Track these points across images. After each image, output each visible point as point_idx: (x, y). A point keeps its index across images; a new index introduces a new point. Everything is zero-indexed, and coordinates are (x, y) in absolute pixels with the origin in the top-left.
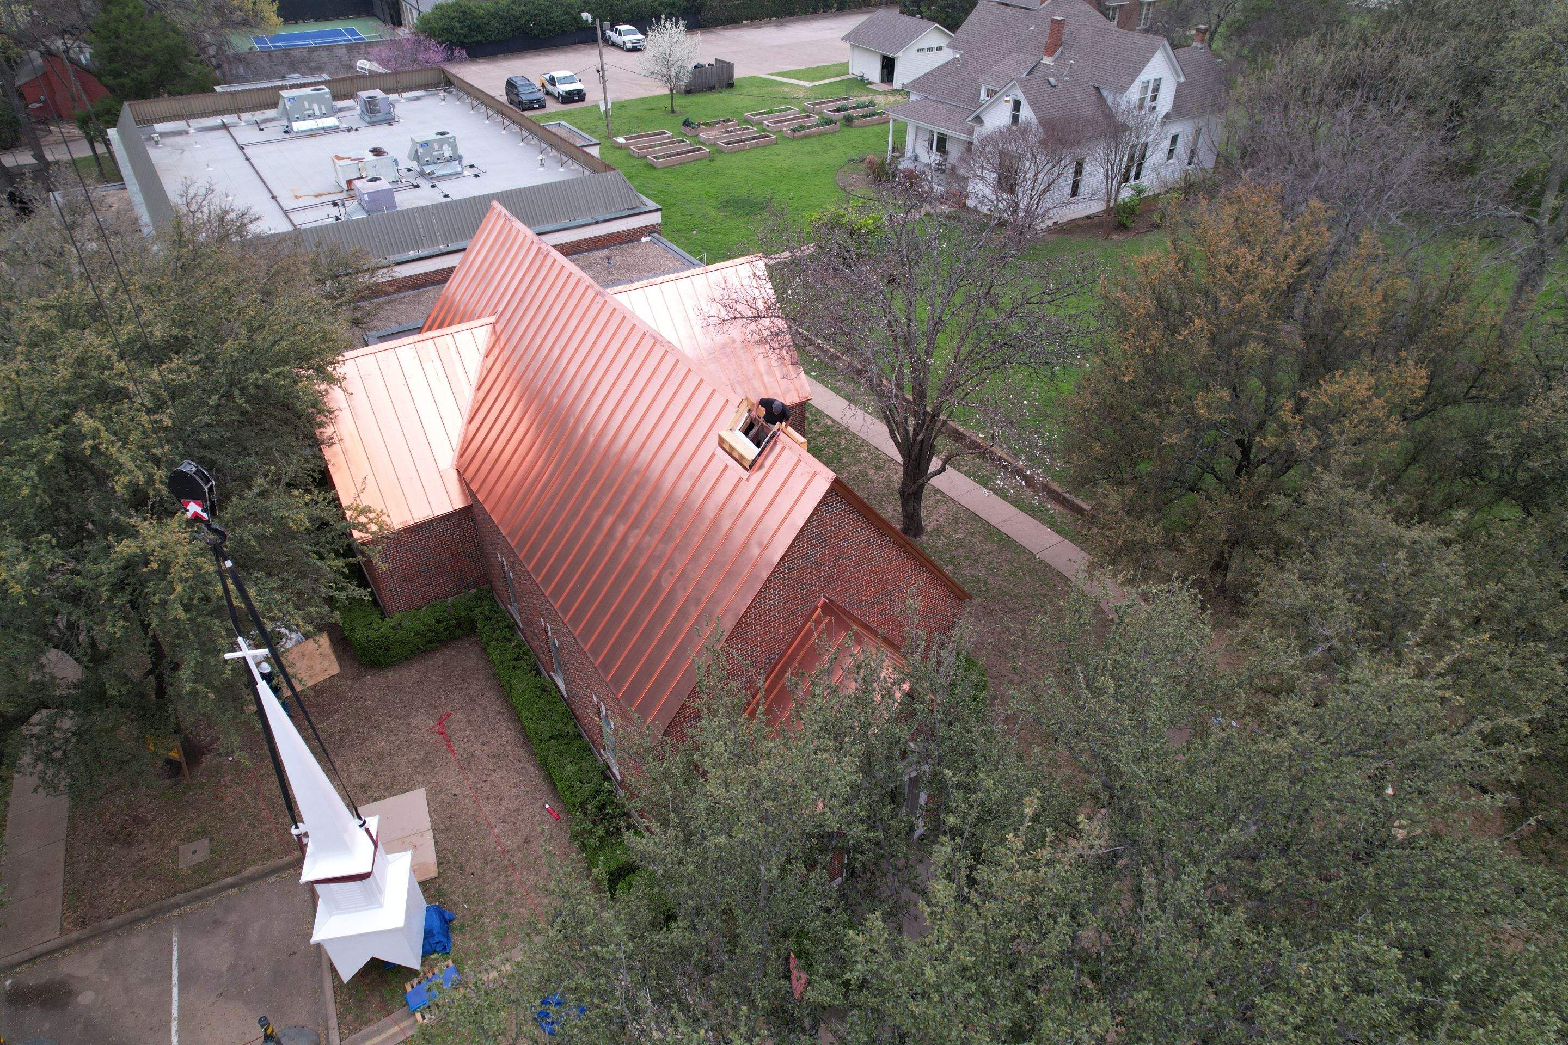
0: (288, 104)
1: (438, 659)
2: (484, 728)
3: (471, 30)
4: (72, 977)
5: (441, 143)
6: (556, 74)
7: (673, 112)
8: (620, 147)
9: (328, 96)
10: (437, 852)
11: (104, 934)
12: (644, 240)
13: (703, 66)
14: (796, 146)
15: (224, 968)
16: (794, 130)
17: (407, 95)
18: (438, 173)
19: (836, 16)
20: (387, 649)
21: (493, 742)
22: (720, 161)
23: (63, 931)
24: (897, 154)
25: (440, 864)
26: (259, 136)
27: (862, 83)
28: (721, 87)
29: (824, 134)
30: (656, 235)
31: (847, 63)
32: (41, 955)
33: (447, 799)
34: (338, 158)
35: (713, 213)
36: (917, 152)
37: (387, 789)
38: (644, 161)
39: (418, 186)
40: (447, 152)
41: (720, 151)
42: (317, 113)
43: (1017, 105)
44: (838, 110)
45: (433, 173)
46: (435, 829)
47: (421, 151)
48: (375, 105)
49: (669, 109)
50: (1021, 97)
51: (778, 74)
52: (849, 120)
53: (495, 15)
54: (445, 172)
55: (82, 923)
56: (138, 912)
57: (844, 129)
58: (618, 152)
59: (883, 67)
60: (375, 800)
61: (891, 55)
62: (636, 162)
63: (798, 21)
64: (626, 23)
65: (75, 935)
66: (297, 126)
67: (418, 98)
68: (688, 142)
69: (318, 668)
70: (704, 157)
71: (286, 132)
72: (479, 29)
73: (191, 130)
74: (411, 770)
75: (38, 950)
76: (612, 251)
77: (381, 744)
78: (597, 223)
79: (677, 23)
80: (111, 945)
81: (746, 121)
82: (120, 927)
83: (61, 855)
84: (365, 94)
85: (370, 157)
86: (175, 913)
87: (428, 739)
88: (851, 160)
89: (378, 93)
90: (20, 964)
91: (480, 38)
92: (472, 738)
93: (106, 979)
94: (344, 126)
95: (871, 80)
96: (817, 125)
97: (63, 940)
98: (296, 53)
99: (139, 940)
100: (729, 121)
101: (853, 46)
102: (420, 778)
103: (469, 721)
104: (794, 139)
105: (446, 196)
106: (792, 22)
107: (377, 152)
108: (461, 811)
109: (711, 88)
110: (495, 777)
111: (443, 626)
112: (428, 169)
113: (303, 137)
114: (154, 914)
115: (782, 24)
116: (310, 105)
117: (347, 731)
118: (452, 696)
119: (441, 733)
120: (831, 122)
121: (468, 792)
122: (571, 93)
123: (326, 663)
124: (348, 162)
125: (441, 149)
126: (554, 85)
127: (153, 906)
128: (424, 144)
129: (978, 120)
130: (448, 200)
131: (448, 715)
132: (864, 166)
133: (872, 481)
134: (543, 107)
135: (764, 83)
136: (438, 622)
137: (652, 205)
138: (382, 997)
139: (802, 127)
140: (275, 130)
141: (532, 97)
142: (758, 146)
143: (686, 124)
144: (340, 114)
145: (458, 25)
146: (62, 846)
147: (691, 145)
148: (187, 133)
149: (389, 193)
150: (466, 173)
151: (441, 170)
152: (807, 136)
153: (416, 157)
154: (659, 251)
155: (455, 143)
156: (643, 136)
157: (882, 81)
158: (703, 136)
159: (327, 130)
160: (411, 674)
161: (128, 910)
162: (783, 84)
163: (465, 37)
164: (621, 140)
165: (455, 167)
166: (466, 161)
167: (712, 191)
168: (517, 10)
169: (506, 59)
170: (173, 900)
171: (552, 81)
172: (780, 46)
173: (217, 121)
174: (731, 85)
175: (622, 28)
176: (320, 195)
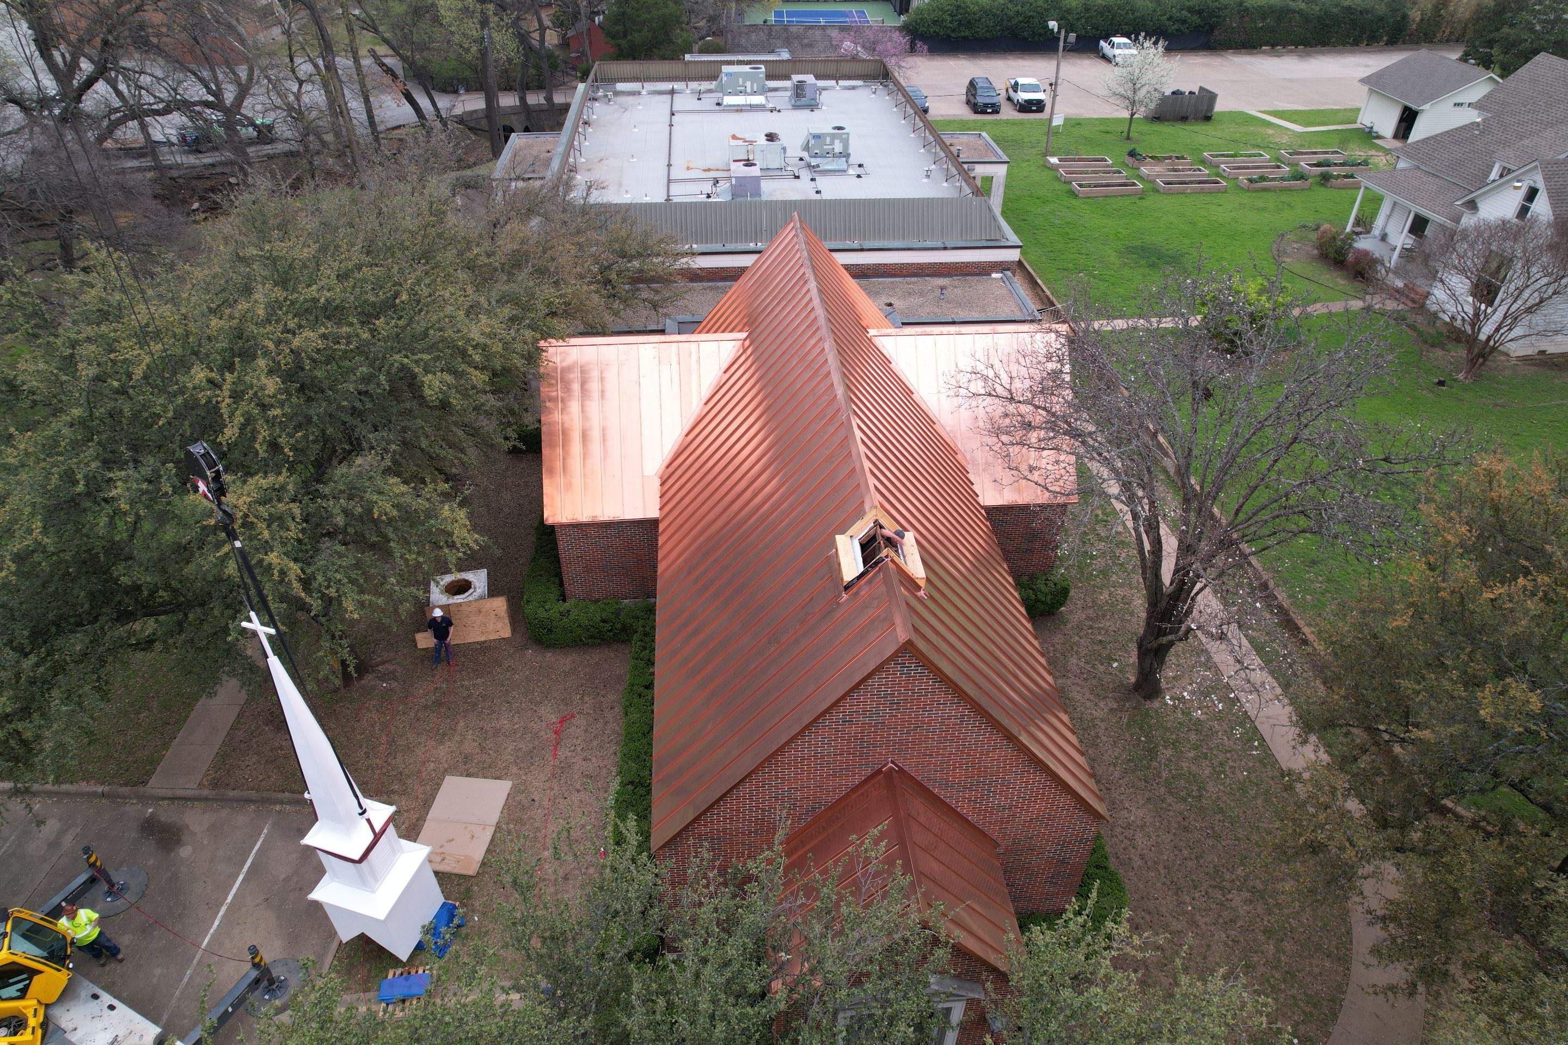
0: (725, 79)
1: (595, 656)
2: (595, 743)
3: (960, 24)
4: (187, 827)
5: (833, 137)
6: (1021, 81)
7: (1128, 138)
8: (1054, 168)
9: (763, 76)
10: (488, 851)
11: (224, 801)
12: (994, 275)
13: (1182, 93)
14: (1245, 198)
15: (282, 877)
16: (1251, 181)
17: (842, 83)
18: (822, 168)
19: (1380, 51)
20: (550, 631)
21: (594, 760)
22: (1152, 201)
23: (201, 785)
24: (1359, 229)
25: (483, 864)
26: (696, 105)
27: (1369, 135)
28: (1196, 119)
29: (1289, 189)
30: (1009, 273)
31: (1358, 110)
32: (180, 798)
33: (526, 802)
34: (734, 137)
35: (1113, 258)
36: (1388, 230)
37: (484, 768)
38: (1067, 187)
39: (798, 177)
40: (838, 147)
41: (1156, 190)
42: (749, 90)
43: (1532, 194)
44: (1318, 165)
45: (818, 166)
46: (498, 827)
47: (812, 142)
48: (803, 90)
49: (1125, 134)
50: (1541, 185)
51: (1276, 114)
52: (1325, 179)
53: (987, 12)
54: (830, 167)
55: (215, 784)
56: (253, 794)
57: (1316, 188)
58: (1047, 172)
59: (1402, 120)
60: (468, 775)
61: (1414, 107)
62: (1058, 186)
63: (1329, 52)
64: (1123, 35)
65: (205, 792)
66: (729, 100)
67: (854, 88)
68: (1125, 174)
69: (491, 627)
70: (1135, 193)
71: (718, 104)
72: (969, 24)
73: (644, 92)
74: (512, 759)
75: (179, 793)
76: (956, 281)
77: (504, 723)
78: (945, 248)
79: (1155, 43)
80: (225, 813)
81: (1203, 162)
82: (238, 801)
83: (233, 717)
84: (796, 78)
85: (762, 140)
86: (278, 807)
87: (542, 733)
88: (1304, 227)
89: (809, 79)
90: (164, 799)
91: (967, 33)
92: (579, 749)
93: (205, 842)
94: (770, 105)
95: (1381, 133)
96: (1282, 179)
97: (197, 792)
98: (794, 29)
99: (241, 819)
100: (1183, 158)
101: (1371, 91)
102: (514, 770)
103: (586, 731)
104: (1248, 190)
105: (818, 192)
106: (1322, 53)
107: (771, 137)
108: (530, 818)
109: (1184, 119)
110: (576, 797)
111: (608, 626)
112: (814, 162)
113: (729, 111)
114: (263, 801)
115: (1308, 55)
116: (744, 82)
117: (484, 698)
118: (586, 698)
119: (556, 733)
120: (1301, 177)
121: (546, 803)
122: (1030, 102)
123: (499, 625)
124: (740, 143)
125: (832, 143)
126: (1016, 91)
127: (265, 794)
128: (817, 137)
129: (1472, 205)
130: (818, 197)
131: (573, 716)
132: (1314, 236)
133: (1132, 614)
134: (998, 112)
135: (1247, 119)
136: (604, 621)
137: (1014, 239)
138: (370, 971)
139: (1262, 178)
140: (708, 102)
141: (988, 101)
142: (1202, 191)
143: (1132, 154)
144: (769, 94)
145: (949, 19)
146: (237, 710)
147: (1126, 178)
148: (639, 93)
149: (757, 180)
150: (851, 172)
151: (826, 164)
152: (1265, 190)
153: (806, 148)
154: (1004, 291)
155: (847, 140)
156: (1080, 160)
157: (1395, 136)
158: (1144, 170)
159: (753, 108)
160: (564, 661)
161: (248, 789)
162: (1270, 124)
163: (953, 31)
164: (1054, 160)
165: (841, 164)
166: (854, 160)
167: (1124, 232)
168: (1012, 9)
169: (987, 58)
170: (280, 796)
171: (1015, 87)
172: (1290, 80)
173: (667, 86)
174: (1208, 119)
175: (1117, 40)
176: (709, 170)
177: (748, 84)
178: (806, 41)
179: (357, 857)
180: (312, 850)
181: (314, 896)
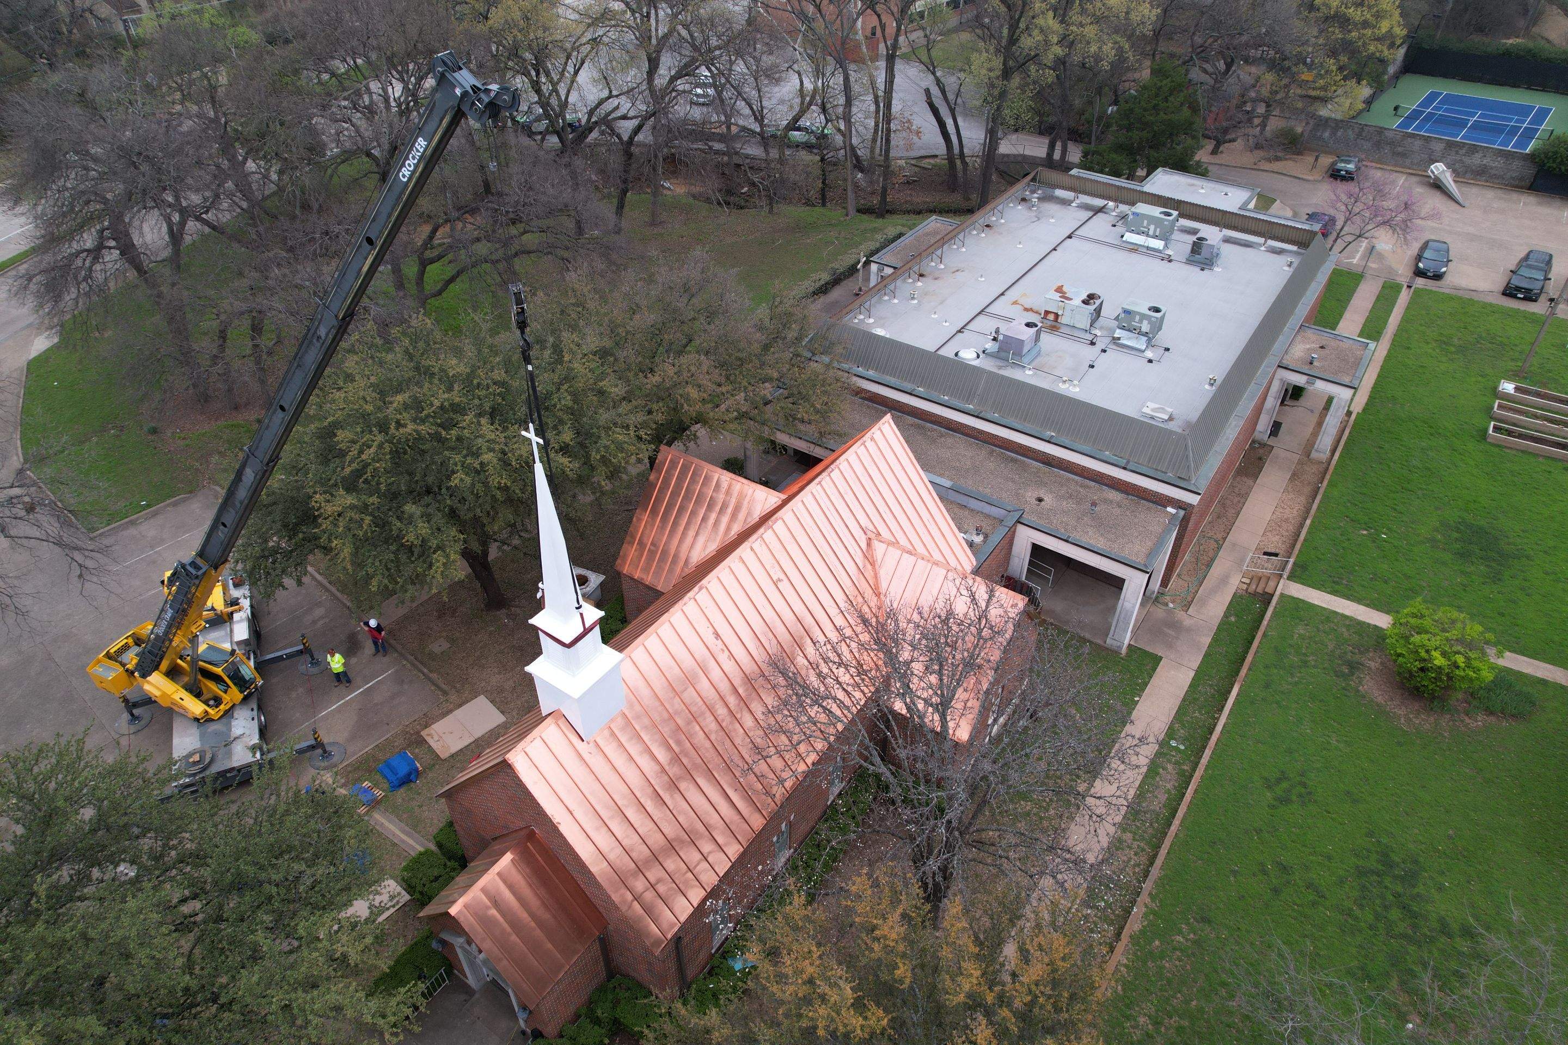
5: (1146, 316)
10: (461, 750)
12: (1169, 509)
18: (1122, 341)
25: (452, 756)
30: (1182, 513)
39: (1093, 344)
40: (1145, 327)
42: (1151, 233)
45: (1119, 338)
46: (477, 740)
54: (1129, 344)
56: (400, 648)
66: (1128, 237)
67: (1281, 252)
71: (1122, 237)
73: (1075, 204)
78: (1125, 468)
85: (1078, 300)
86: (404, 662)
94: (1167, 252)
107: (1090, 299)
113: (1123, 248)
116: (1149, 224)
125: (1141, 321)
128: (1127, 312)
140: (1118, 231)
148: (1070, 203)
151: (1128, 339)
154: (1160, 529)
155: (1161, 322)
156: (1543, 396)
159: (1148, 251)
161: (400, 644)
164: (1508, 386)
165: (1141, 343)
176: (1029, 310)
177: (1152, 227)
178: (1400, 149)
179: (567, 640)
180: (535, 629)
181: (528, 669)
